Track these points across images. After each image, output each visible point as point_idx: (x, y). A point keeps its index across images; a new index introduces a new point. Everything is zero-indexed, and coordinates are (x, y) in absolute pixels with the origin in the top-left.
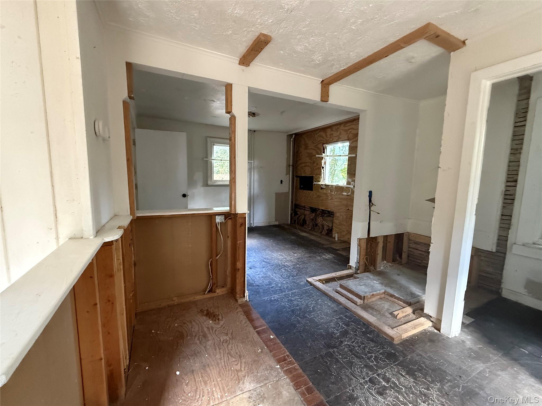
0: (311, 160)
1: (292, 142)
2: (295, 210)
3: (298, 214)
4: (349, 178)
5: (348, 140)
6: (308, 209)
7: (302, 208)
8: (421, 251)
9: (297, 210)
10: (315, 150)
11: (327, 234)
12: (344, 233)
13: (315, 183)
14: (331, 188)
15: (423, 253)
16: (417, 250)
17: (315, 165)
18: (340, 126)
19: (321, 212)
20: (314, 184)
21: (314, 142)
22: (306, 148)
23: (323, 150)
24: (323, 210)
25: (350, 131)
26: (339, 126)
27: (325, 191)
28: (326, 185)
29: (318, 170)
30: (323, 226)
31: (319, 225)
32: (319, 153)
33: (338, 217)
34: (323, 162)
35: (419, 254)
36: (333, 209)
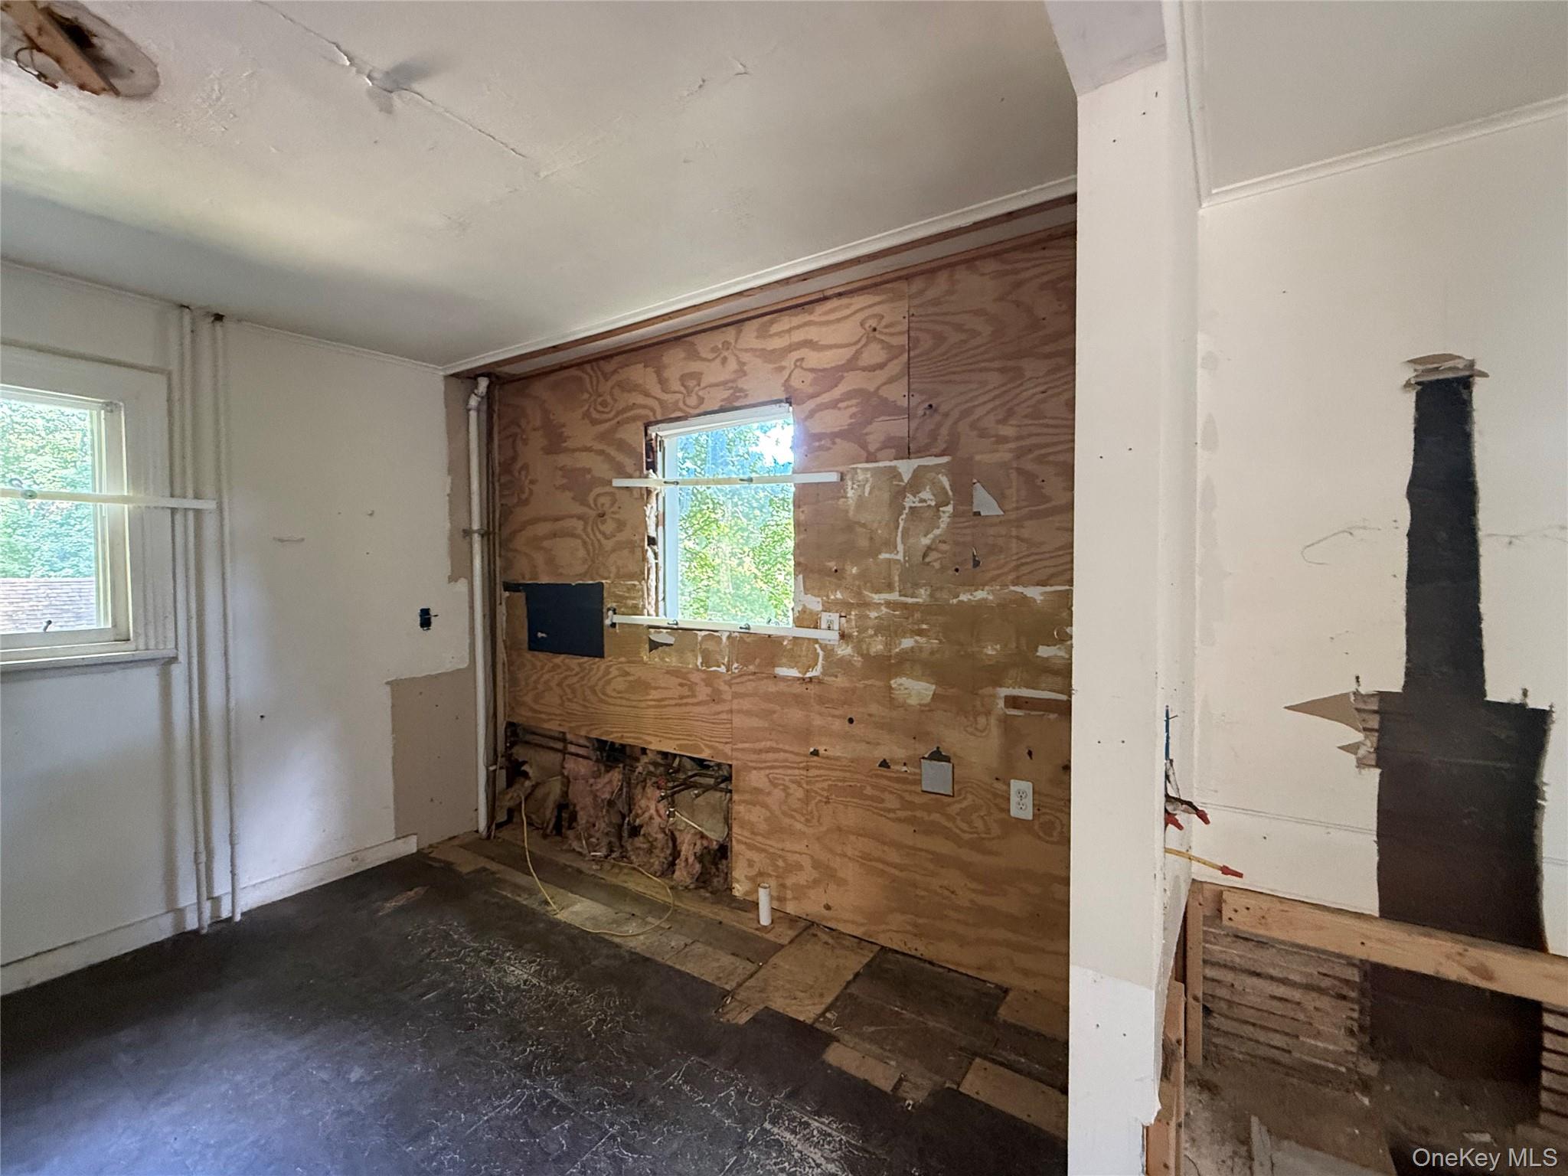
0: (584, 502)
1: (473, 414)
2: (508, 757)
3: (526, 775)
4: (806, 591)
5: (789, 401)
6: (581, 751)
7: (552, 744)
8: (1284, 981)
9: (520, 752)
10: (601, 452)
11: (703, 881)
12: (801, 878)
13: (617, 619)
14: (710, 645)
15: (1296, 995)
16: (1258, 975)
17: (609, 527)
18: (739, 332)
19: (655, 764)
20: (607, 622)
21: (595, 415)
22: (555, 443)
23: (648, 456)
24: (665, 755)
25: (796, 355)
26: (730, 334)
27: (672, 661)
28: (674, 629)
29: (626, 552)
30: (674, 839)
31: (653, 830)
32: (629, 469)
33: (757, 791)
34: (651, 511)
35: (1273, 997)
36: (727, 749)
